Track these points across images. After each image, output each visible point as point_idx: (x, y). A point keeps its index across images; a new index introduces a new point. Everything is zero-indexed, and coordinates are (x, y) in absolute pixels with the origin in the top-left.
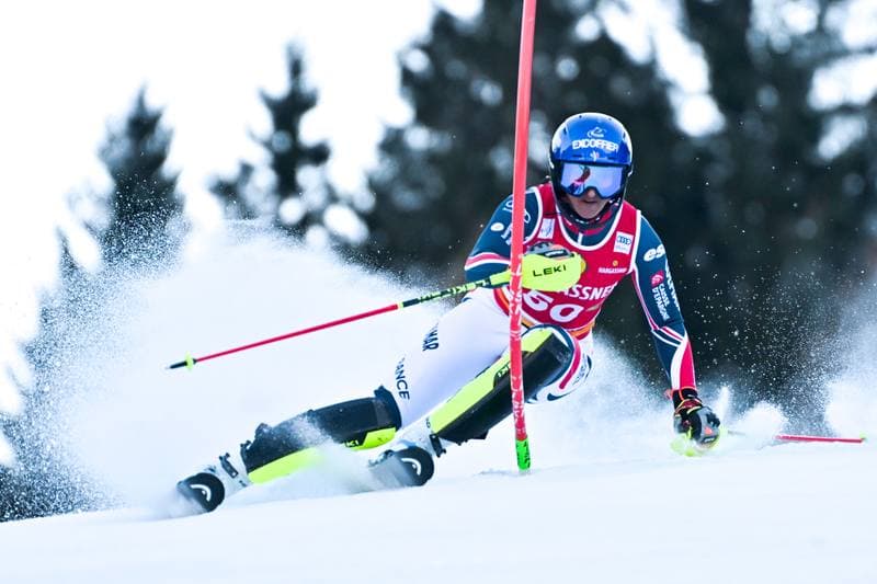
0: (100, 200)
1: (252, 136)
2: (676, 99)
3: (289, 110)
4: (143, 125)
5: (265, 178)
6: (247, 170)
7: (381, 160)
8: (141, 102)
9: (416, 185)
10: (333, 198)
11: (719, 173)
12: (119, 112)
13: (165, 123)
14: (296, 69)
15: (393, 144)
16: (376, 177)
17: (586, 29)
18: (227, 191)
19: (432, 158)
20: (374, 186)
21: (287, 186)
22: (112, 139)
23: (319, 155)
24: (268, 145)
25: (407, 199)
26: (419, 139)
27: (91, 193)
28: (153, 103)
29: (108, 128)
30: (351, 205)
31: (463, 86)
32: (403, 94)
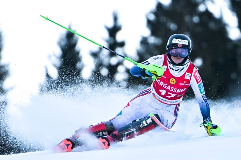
3: (113, 31)
6: (101, 49)
7: (141, 46)
14: (115, 19)
15: (144, 41)
17: (202, 8)
18: (95, 55)
19: (156, 46)
20: (139, 54)
23: (122, 44)
24: (107, 41)
26: (152, 40)
27: (54, 55)
32: (148, 27)
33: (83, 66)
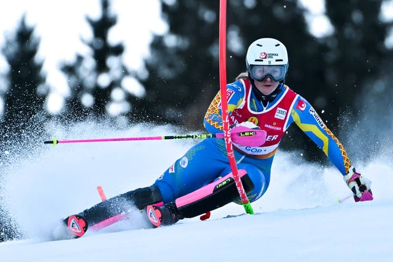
0: (3, 75)
1: (83, 40)
2: (308, 18)
3: (102, 26)
4: (24, 35)
5: (90, 63)
6: (80, 59)
7: (152, 52)
8: (23, 23)
9: (170, 66)
10: (126, 72)
11: (331, 57)
12: (11, 28)
13: (37, 33)
14: (105, 4)
15: (157, 44)
16: (149, 62)
18: (70, 70)
19: (179, 51)
20: (148, 66)
21: (101, 67)
22: (8, 43)
23: (118, 50)
24: (91, 45)
25: (166, 73)
26: (171, 41)
28: (29, 23)
29: (6, 37)
30: (137, 77)
31: (194, 13)
32: (163, 17)
33: (48, 91)
